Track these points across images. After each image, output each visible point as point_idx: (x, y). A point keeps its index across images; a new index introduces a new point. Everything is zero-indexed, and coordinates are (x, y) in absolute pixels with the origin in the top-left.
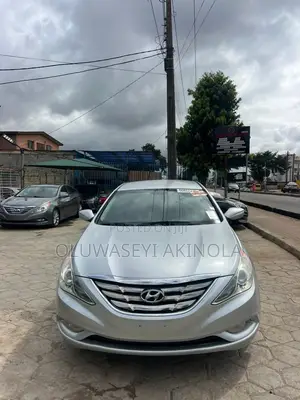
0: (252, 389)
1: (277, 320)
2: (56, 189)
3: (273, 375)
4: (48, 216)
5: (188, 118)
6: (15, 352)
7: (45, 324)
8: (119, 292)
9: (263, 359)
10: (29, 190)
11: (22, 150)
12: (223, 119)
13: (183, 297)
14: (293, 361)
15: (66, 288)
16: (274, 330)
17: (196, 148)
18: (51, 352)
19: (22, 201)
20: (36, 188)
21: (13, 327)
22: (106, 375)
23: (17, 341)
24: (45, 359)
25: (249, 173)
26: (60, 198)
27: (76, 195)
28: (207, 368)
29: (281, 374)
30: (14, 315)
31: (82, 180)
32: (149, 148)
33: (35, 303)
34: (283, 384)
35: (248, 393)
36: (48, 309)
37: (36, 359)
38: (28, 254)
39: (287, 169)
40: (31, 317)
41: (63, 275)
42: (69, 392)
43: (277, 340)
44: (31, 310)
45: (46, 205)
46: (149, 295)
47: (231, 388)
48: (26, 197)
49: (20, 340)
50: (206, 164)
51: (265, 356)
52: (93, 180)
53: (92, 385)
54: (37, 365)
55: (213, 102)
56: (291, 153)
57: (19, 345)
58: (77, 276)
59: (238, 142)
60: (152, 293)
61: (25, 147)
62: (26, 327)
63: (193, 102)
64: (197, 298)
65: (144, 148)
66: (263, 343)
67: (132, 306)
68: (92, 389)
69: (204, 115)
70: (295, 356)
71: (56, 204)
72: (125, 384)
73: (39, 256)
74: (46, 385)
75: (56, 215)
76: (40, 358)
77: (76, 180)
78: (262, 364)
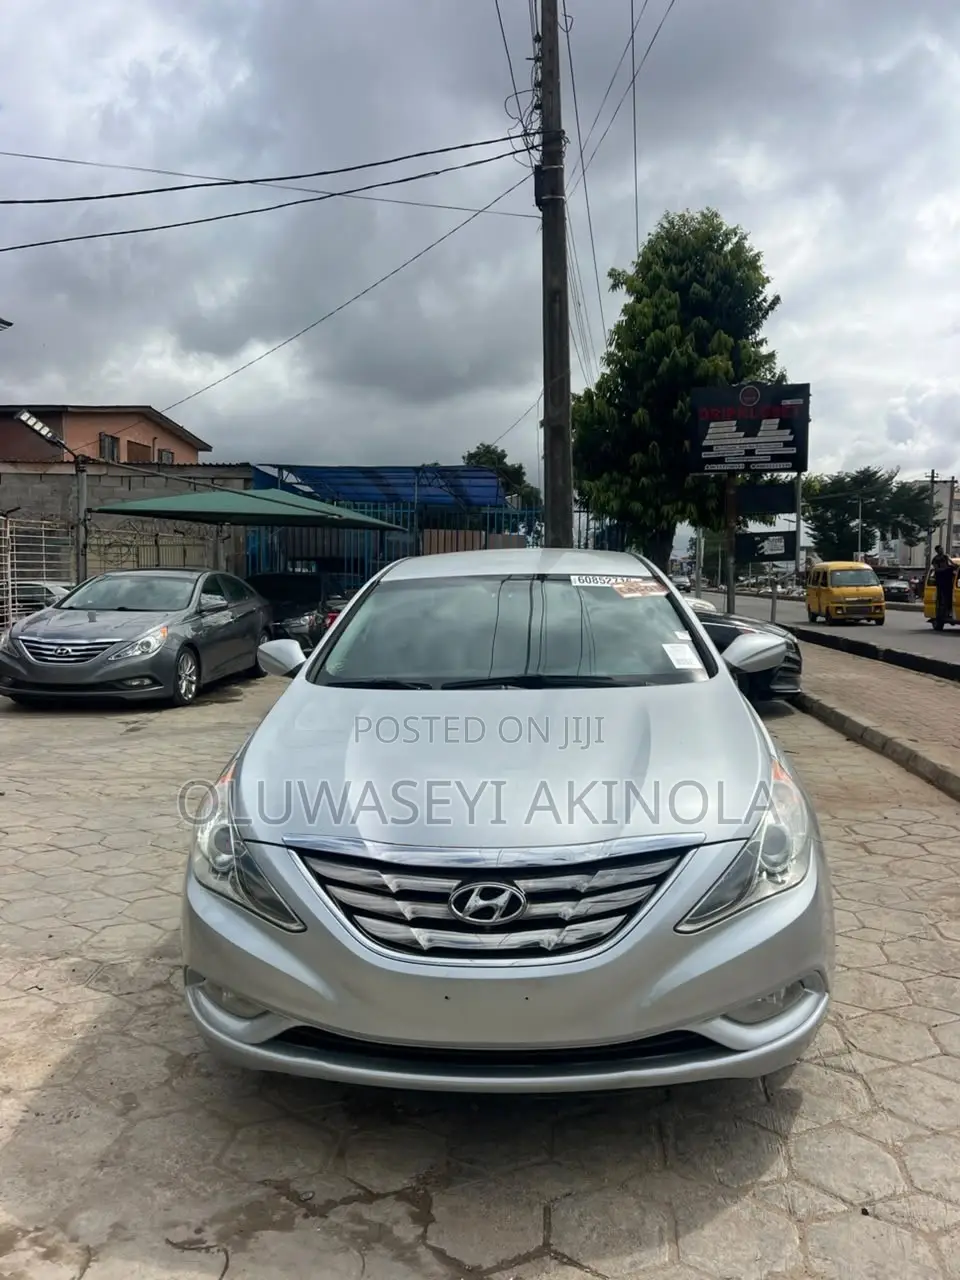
0: (806, 1200)
1: (890, 992)
2: (187, 585)
3: (871, 1158)
4: (162, 669)
5: (610, 359)
6: (50, 1084)
7: (148, 999)
8: (381, 891)
9: (842, 1110)
10: (103, 586)
11: (81, 462)
12: (722, 362)
13: (585, 906)
14: (937, 1117)
15: (213, 881)
16: (878, 1019)
17: (637, 457)
18: (167, 1082)
19: (79, 622)
20: (125, 581)
21: (49, 1008)
22: (341, 1154)
23: (57, 1052)
24: (147, 1107)
25: (805, 540)
26: (200, 612)
27: (253, 604)
28: (662, 1135)
29: (898, 1153)
30: (50, 973)
31: (271, 558)
32: (487, 460)
33: (116, 937)
34: (902, 1187)
35: (791, 1212)
36: (160, 953)
37: (118, 1105)
38: (98, 786)
39: (929, 526)
40: (105, 980)
41: (205, 838)
42: (222, 1204)
43: (888, 1052)
44: (103, 956)
45: (155, 635)
46: (475, 902)
47: (735, 1197)
48: (92, 610)
49: (67, 1050)
50: (666, 509)
51: (848, 1098)
52: (307, 560)
53: (294, 1186)
54: (122, 1123)
55: (690, 308)
56: (943, 475)
57: (66, 1062)
58: (247, 840)
59: (771, 434)
60: (487, 894)
61: (91, 452)
62: (88, 1006)
63: (626, 310)
64: (630, 911)
65: (471, 456)
66: (843, 1061)
67: (422, 936)
68: (295, 1197)
69: (663, 349)
70: (945, 1101)
71: (188, 632)
72: (400, 1182)
73: (133, 792)
74: (149, 1184)
75: (188, 668)
76: (129, 1102)
77: (254, 560)
78: (837, 1124)
